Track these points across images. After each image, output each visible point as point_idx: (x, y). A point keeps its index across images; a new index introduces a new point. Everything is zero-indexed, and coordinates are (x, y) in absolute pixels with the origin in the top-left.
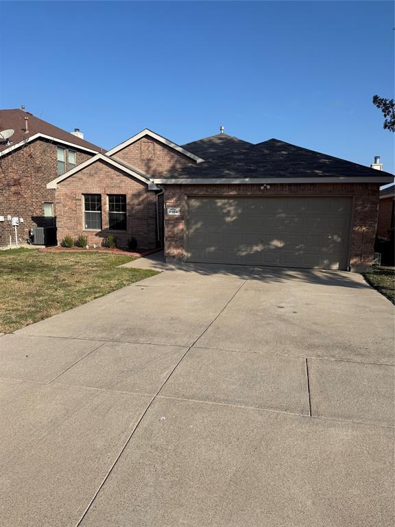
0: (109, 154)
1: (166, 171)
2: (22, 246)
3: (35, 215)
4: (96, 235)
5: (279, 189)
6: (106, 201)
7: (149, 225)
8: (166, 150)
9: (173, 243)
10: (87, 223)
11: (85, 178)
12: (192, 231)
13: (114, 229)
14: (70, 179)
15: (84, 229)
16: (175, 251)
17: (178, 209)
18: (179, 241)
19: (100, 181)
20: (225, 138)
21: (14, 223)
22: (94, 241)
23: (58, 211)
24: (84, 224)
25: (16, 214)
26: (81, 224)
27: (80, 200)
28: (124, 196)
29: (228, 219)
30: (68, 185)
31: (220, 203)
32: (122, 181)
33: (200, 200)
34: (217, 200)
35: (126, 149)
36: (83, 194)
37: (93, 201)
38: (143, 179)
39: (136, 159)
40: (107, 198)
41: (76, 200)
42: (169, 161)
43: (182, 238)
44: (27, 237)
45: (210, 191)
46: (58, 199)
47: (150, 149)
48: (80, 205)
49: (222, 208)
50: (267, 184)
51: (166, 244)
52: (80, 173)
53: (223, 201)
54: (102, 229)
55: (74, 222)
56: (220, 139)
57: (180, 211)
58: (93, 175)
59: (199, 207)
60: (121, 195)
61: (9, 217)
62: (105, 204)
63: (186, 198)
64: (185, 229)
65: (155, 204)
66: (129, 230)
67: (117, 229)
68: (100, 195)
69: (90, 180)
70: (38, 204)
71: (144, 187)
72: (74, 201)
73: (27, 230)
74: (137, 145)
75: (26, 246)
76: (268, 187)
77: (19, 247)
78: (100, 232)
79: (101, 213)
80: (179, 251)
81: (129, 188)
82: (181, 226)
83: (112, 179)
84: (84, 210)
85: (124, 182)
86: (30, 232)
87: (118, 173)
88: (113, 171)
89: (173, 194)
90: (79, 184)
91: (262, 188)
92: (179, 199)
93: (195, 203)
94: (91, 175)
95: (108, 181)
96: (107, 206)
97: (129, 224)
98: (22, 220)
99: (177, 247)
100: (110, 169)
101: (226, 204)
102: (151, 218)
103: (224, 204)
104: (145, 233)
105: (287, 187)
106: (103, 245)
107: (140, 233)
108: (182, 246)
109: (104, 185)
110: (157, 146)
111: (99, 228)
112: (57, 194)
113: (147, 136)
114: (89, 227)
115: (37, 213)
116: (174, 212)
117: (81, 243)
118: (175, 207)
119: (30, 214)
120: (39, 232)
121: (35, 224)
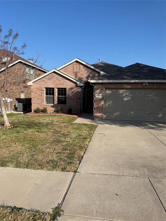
0: (58, 69)
1: (85, 77)
2: (12, 112)
3: (17, 98)
4: (51, 107)
5: (152, 85)
6: (56, 91)
7: (77, 102)
8: (86, 68)
9: (98, 111)
10: (46, 101)
11: (46, 80)
12: (107, 105)
13: (60, 104)
14: (39, 80)
15: (45, 104)
16: (99, 115)
17: (101, 95)
18: (101, 109)
19: (54, 82)
20: (105, 64)
21: (8, 101)
22: (50, 109)
23: (33, 95)
24: (45, 102)
25: (9, 97)
26: (44, 102)
27: (44, 90)
28: (66, 89)
29: (125, 99)
30: (38, 83)
31: (121, 91)
32: (64, 82)
33: (111, 90)
34: (120, 90)
35: (66, 67)
36: (45, 88)
37: (50, 91)
38: (75, 81)
39: (71, 72)
40: (57, 89)
41: (42, 90)
42: (87, 73)
43: (102, 108)
44: (13, 108)
45: (117, 86)
46: (33, 90)
47: (78, 67)
48: (44, 93)
49: (122, 94)
50: (147, 83)
51: (95, 111)
52: (44, 78)
53: (123, 91)
54: (54, 104)
55: (41, 101)
56: (103, 64)
57: (102, 96)
58: (50, 79)
59: (111, 94)
60: (64, 88)
61: (6, 98)
62: (56, 92)
63: (105, 89)
64: (104, 104)
65: (80, 92)
66: (68, 105)
67: (61, 104)
68: (53, 88)
69: (49, 81)
70: (19, 92)
71: (75, 85)
72: (41, 91)
73: (13, 104)
74: (71, 65)
75: (13, 112)
76: (147, 84)
77: (10, 113)
78: (53, 105)
79: (54, 97)
80: (101, 114)
81: (68, 85)
82: (103, 103)
83: (60, 81)
84: (45, 95)
85: (66, 82)
86: (15, 105)
87: (62, 78)
88: (60, 77)
89: (99, 88)
90: (44, 83)
91: (144, 84)
92: (102, 90)
93: (108, 92)
94: (49, 79)
95: (57, 82)
96: (57, 93)
97: (68, 101)
98: (12, 100)
99: (100, 113)
100: (59, 76)
101: (124, 92)
102: (78, 99)
103: (123, 92)
104: (75, 106)
105: (155, 84)
106: (55, 111)
107: (73, 106)
108: (102, 112)
109: (55, 84)
110: (82, 66)
111: (52, 104)
112: (32, 87)
113: (77, 61)
114: (47, 103)
115: (18, 97)
116: (99, 96)
117: (44, 111)
118: (99, 93)
119: (15, 97)
120: (20, 106)
121: (17, 102)
